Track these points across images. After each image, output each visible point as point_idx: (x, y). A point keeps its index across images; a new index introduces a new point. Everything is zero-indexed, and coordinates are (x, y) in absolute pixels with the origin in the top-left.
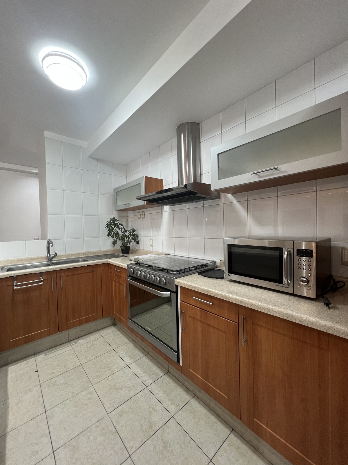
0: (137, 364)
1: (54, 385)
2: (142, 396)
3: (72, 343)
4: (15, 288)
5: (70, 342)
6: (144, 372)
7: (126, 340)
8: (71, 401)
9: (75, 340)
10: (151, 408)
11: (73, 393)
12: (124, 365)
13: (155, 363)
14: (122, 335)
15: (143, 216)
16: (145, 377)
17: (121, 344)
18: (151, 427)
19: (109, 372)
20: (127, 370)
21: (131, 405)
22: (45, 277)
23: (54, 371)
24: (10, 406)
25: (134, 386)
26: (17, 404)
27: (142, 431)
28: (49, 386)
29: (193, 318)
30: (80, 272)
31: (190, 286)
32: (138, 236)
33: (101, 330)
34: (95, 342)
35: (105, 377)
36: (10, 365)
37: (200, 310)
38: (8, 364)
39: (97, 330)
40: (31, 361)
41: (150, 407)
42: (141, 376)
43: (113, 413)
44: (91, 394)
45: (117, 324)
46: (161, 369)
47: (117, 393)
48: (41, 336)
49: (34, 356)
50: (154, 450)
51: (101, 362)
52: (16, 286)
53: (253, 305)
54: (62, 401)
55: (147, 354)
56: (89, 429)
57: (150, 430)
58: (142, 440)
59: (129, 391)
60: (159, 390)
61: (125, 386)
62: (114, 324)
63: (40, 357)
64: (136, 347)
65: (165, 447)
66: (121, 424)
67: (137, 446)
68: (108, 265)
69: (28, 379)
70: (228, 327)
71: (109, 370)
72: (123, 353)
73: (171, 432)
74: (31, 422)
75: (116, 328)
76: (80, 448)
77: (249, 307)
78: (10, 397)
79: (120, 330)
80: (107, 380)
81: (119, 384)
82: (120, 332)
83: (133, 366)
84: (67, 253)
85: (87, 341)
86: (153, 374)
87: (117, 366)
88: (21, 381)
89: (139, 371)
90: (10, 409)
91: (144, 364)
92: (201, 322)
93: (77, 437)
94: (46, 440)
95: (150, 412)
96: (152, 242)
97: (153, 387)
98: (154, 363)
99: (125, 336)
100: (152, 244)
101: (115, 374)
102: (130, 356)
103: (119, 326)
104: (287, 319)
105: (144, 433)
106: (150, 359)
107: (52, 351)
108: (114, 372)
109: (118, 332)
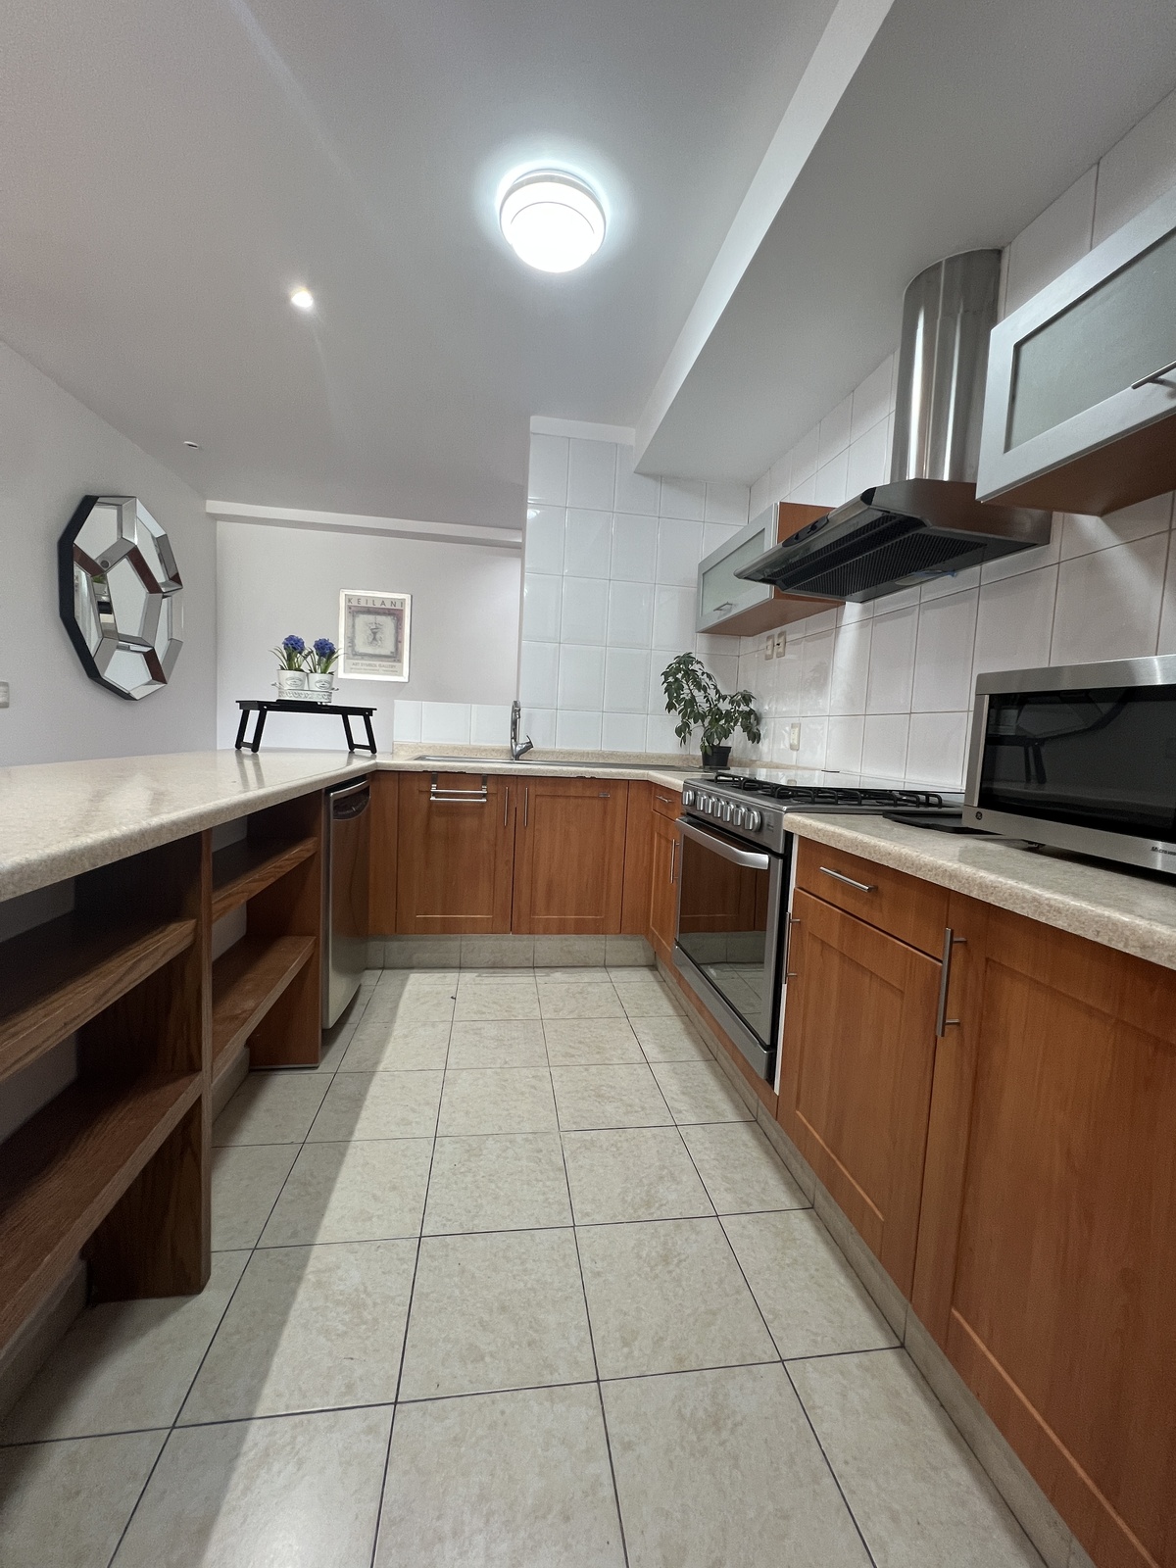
0: (674, 1068)
1: (476, 1034)
2: (654, 1136)
3: (539, 973)
4: (433, 798)
5: (536, 970)
6: (684, 1093)
7: (667, 1008)
8: (496, 1073)
9: (547, 970)
10: (666, 1171)
11: (506, 1063)
12: (638, 1057)
13: (724, 1088)
14: (664, 996)
15: (781, 650)
16: (682, 1104)
17: (652, 1014)
18: (648, 1204)
19: (598, 1056)
20: (642, 1071)
21: (620, 1141)
22: (493, 790)
23: (484, 1009)
24: (395, 1033)
25: (643, 1108)
26: (406, 1036)
27: (624, 1201)
28: (466, 1032)
29: (823, 942)
30: (572, 792)
31: (820, 830)
32: (761, 718)
33: (613, 969)
34: (590, 989)
35: (583, 1062)
36: (415, 971)
37: (842, 915)
38: (411, 967)
39: (605, 966)
40: (451, 977)
41: (663, 1167)
42: (672, 1098)
43: (573, 1134)
44: (540, 1080)
45: (660, 968)
46: (737, 1107)
47: (597, 1104)
48: (475, 928)
49: (458, 970)
50: (633, 1248)
51: (586, 1030)
52: (435, 794)
53: (987, 887)
54: (481, 1065)
55: (711, 1058)
56: (512, 1136)
57: (643, 1210)
58: (615, 1216)
59: (627, 1113)
60: (707, 1145)
61: (621, 1100)
62: (653, 966)
63: (468, 977)
64: (689, 1033)
65: (665, 1259)
66: (580, 1163)
67: (599, 1219)
68: (649, 785)
69: (434, 1005)
70: (911, 973)
71: (598, 1053)
72: (648, 1034)
73: (696, 1241)
74: (418, 1074)
75: (655, 976)
76: (482, 1157)
77: (974, 894)
78: (398, 1021)
79: (662, 982)
80: (586, 1070)
81: (609, 1089)
82: (662, 987)
83: (662, 1071)
84: (558, 747)
85: (572, 980)
86: (707, 1107)
87: (620, 1052)
88: (422, 1004)
89: (671, 1085)
90: (392, 1039)
91: (692, 1076)
92: (842, 955)
93: (485, 1138)
94: (431, 1113)
95: (661, 1178)
96: (796, 737)
97: (695, 1134)
98: (722, 1085)
99: (670, 1000)
100: (796, 742)
101: (610, 1067)
102: (663, 1047)
103: (663, 973)
104: (1096, 940)
105: (626, 1205)
106: (715, 1073)
107: (494, 973)
108: (607, 1062)
109: (656, 987)
